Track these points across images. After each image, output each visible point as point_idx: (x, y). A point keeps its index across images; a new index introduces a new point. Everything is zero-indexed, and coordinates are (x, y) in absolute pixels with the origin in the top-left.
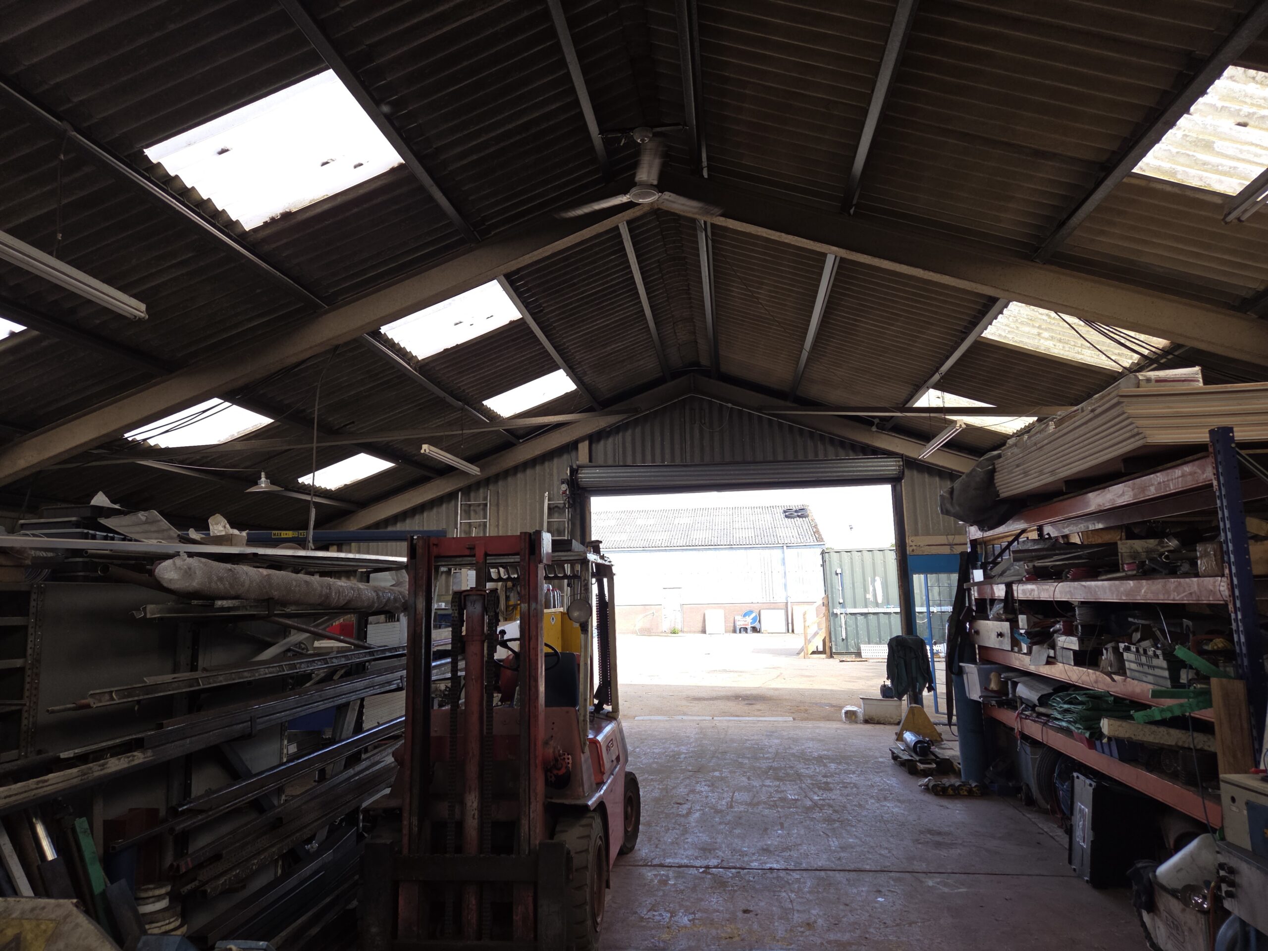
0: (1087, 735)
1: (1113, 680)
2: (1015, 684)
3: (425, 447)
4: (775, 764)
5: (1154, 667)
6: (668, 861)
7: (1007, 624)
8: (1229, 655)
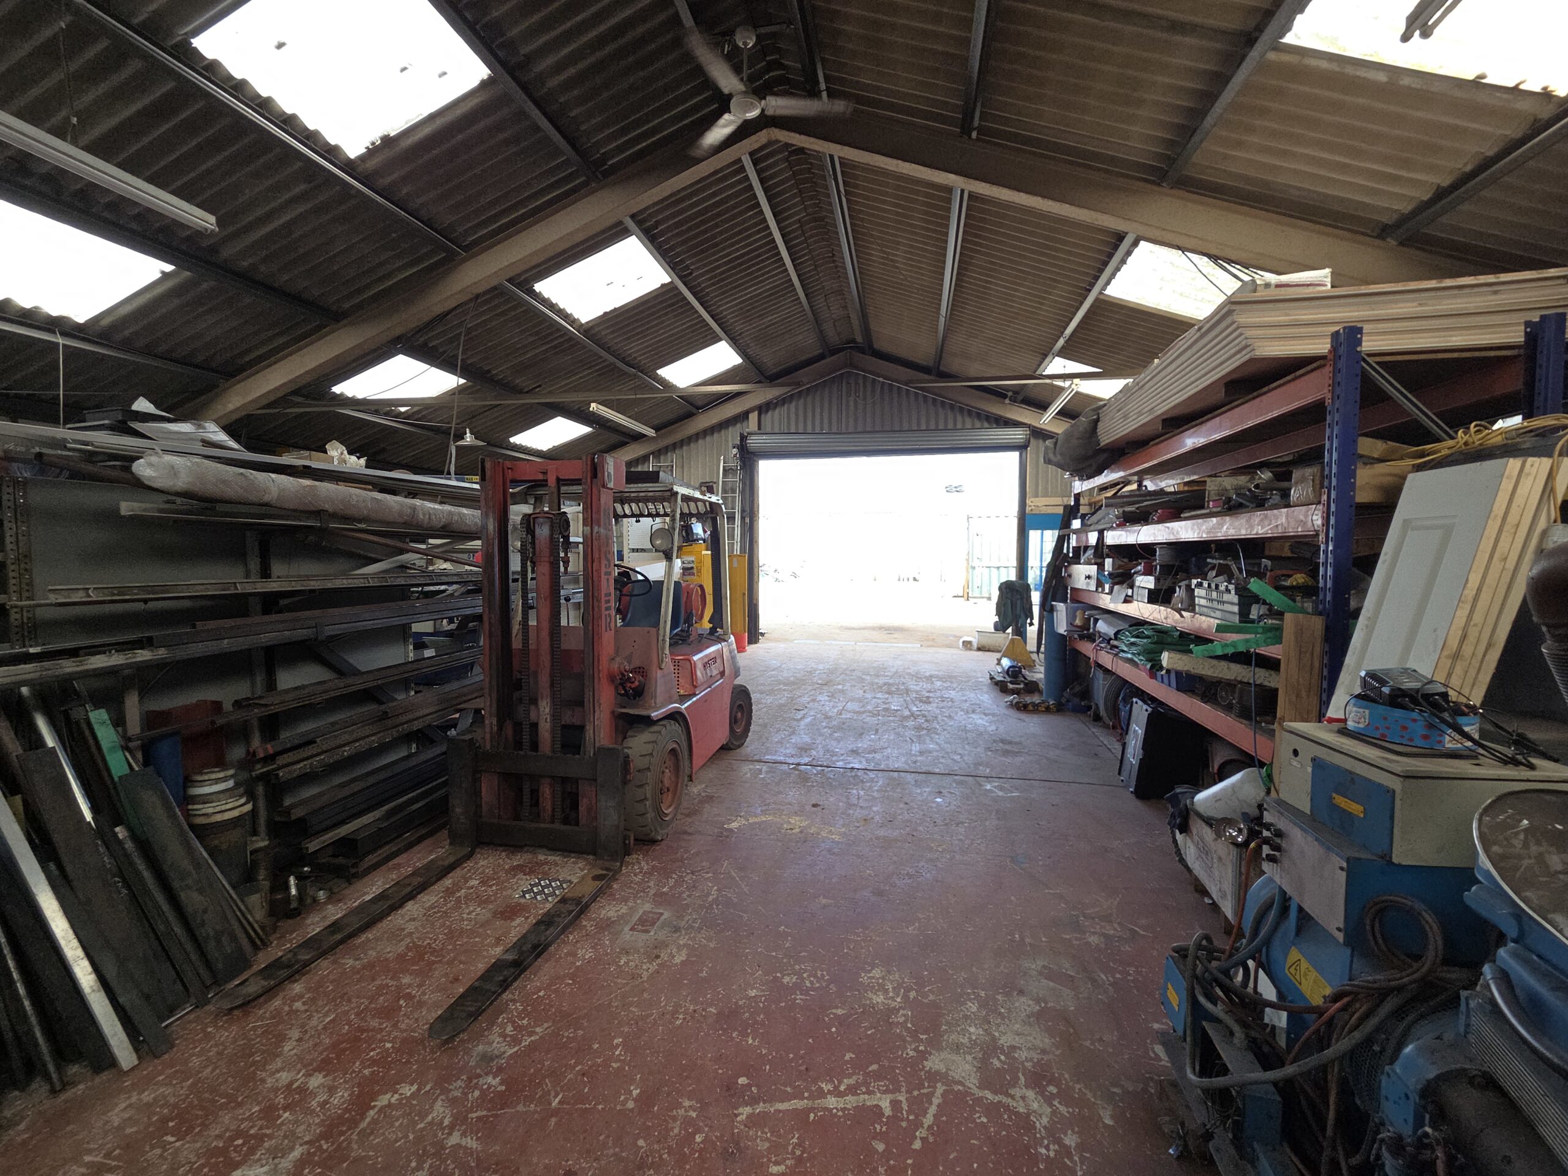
0: (1148, 666)
1: (1182, 616)
2: (1096, 621)
3: (593, 405)
4: (891, 681)
5: (1224, 603)
6: (768, 757)
7: (1095, 567)
8: (1310, 591)
